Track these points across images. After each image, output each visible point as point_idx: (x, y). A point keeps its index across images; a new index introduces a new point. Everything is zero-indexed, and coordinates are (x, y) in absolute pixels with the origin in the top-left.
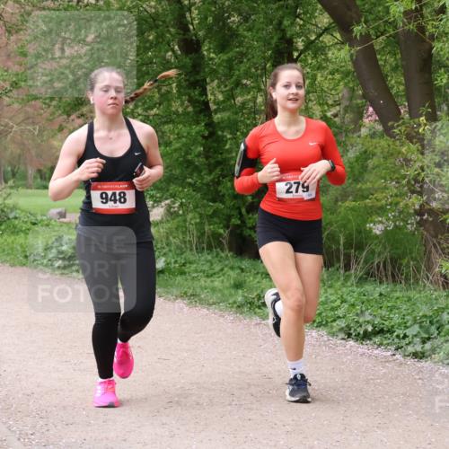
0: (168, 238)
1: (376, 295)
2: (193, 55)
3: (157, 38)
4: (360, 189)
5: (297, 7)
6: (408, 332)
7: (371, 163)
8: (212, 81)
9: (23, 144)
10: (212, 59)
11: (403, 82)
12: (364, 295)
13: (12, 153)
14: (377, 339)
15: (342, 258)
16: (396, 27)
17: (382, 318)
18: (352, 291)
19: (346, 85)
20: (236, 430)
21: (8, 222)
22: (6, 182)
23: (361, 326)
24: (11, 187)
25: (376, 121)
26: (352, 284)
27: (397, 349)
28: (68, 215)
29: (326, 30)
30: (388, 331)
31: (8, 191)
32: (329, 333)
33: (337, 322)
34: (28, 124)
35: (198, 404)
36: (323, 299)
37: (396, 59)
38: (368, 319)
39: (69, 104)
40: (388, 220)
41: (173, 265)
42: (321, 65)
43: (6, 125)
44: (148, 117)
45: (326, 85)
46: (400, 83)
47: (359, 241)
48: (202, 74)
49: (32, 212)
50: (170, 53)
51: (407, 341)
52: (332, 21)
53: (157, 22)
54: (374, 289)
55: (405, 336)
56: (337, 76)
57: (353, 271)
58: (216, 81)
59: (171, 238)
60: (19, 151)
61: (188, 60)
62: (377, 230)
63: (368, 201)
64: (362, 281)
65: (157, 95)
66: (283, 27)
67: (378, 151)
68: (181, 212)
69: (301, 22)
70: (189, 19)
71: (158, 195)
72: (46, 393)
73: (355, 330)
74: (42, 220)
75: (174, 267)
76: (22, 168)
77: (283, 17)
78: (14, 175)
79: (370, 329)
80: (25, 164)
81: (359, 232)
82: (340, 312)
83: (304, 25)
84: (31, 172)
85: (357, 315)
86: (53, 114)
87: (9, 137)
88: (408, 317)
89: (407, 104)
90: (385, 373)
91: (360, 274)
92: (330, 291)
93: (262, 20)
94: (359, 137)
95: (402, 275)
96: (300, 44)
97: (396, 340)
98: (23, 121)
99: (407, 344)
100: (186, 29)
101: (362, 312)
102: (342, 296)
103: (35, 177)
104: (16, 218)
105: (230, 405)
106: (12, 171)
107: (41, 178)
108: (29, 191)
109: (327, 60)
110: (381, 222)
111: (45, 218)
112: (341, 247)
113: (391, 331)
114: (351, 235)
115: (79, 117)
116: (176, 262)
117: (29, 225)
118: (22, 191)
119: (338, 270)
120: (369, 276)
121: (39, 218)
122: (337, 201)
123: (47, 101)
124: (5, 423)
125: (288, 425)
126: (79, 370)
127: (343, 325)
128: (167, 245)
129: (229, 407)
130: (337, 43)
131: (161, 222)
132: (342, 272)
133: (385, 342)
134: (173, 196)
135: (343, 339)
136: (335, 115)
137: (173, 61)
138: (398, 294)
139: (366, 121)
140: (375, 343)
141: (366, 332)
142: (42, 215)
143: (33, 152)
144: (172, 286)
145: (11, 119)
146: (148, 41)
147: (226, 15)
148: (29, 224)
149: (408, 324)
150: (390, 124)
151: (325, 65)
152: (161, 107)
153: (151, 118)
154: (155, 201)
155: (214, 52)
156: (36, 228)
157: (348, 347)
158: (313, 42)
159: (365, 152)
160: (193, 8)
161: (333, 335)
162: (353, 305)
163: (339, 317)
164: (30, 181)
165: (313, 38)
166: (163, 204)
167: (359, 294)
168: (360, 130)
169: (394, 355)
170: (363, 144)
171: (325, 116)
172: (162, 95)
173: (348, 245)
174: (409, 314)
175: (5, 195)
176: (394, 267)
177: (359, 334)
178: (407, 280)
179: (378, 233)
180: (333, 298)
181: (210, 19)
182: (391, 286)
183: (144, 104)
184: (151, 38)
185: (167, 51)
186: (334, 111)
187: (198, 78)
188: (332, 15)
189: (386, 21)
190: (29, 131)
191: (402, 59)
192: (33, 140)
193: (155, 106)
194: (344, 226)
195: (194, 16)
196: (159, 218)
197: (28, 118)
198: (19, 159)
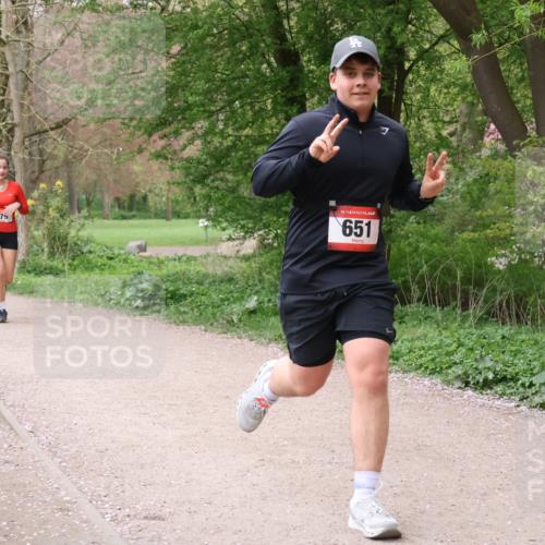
0: (260, 274)
1: (499, 338)
2: (291, 68)
3: (250, 48)
4: (481, 218)
5: (409, 12)
6: (535, 380)
7: (492, 187)
8: (313, 96)
9: (101, 169)
10: (312, 72)
11: (530, 95)
12: (485, 338)
13: (87, 179)
14: (499, 388)
15: (459, 296)
16: (521, 34)
17: (505, 364)
18: (469, 333)
19: (464, 99)
20: (337, 492)
21: (82, 257)
22: (79, 212)
23: (480, 373)
24: (86, 218)
25: (498, 140)
26: (471, 326)
27: (521, 400)
28: (148, 248)
29: (442, 38)
30: (512, 379)
31: (82, 221)
32: (444, 382)
33: (453, 369)
34: (105, 147)
35: (293, 462)
36: (437, 342)
37: (522, 70)
38: (489, 365)
39: (151, 124)
40: (512, 252)
41: (266, 305)
42: (435, 76)
43: (81, 148)
44: (240, 137)
45: (441, 100)
46: (526, 97)
47: (478, 277)
48: (300, 89)
49: (109, 245)
50: (265, 66)
51: (533, 390)
52: (448, 27)
53: (251, 31)
54: (495, 332)
55: (531, 385)
56: (454, 90)
57: (471, 311)
58: (317, 97)
59: (264, 274)
60: (94, 177)
61: (284, 73)
62: (500, 264)
63: (489, 231)
64: (481, 322)
65: (250, 113)
66: (392, 34)
67: (502, 173)
68: (276, 244)
69: (414, 29)
70: (286, 27)
71: (250, 225)
72: (122, 449)
73: (474, 378)
74: (119, 254)
75: (268, 307)
76: (98, 196)
77: (392, 24)
78: (89, 203)
79: (491, 376)
80: (102, 192)
81: (480, 266)
82: (456, 358)
83: (417, 32)
84: (108, 200)
85: (476, 360)
86: (132, 134)
87: (84, 162)
88: (535, 363)
89: (533, 120)
90: (508, 427)
91: (479, 314)
92: (445, 333)
93: (368, 26)
94: (479, 157)
95: (528, 314)
96: (412, 54)
97: (521, 389)
98: (100, 143)
99: (533, 394)
100: (283, 38)
101: (481, 357)
102: (458, 339)
103: (112, 207)
104: (90, 252)
105: (330, 463)
106: (88, 200)
107: (119, 207)
108: (106, 221)
109: (442, 71)
110: (504, 255)
111: (122, 252)
112: (458, 283)
113: (514, 379)
114: (469, 269)
115: (161, 138)
116: (269, 301)
117: (105, 260)
118: (98, 221)
119: (454, 309)
120: (490, 315)
121: (116, 252)
122: (453, 231)
123: (126, 121)
124: (76, 483)
125: (397, 486)
126: (159, 424)
127: (460, 372)
128: (260, 281)
129: (329, 466)
130: (455, 52)
131: (254, 256)
132: (459, 311)
133: (508, 392)
134: (266, 226)
135: (460, 388)
136: (451, 135)
137: (268, 74)
138: (523, 337)
139: (487, 140)
140: (496, 393)
141: (486, 380)
142: (120, 249)
143: (111, 178)
144: (265, 328)
145: (87, 141)
146: (241, 52)
147: (328, 22)
148: (105, 258)
149: (535, 372)
150: (515, 143)
151: (439, 77)
152: (255, 126)
153: (243, 138)
154: (246, 232)
155: (315, 64)
156: (112, 263)
157: (465, 397)
158: (427, 51)
159: (487, 175)
160: (291, 14)
161: (448, 383)
162: (472, 349)
163: (455, 363)
164: (107, 211)
165: (427, 46)
166: (256, 235)
167: (479, 336)
168: (480, 151)
169: (518, 406)
170: (484, 167)
171: (440, 134)
172: (255, 113)
173: (466, 280)
174: (535, 359)
175: (78, 227)
176: (518, 306)
177: (478, 382)
178: (534, 320)
179: (501, 267)
180: (448, 341)
181: (311, 27)
182: (516, 327)
183: (235, 123)
184: (244, 48)
185: (262, 64)
186: (451, 128)
187: (296, 93)
188: (448, 20)
189: (511, 27)
190: (107, 154)
191: (529, 69)
192: (111, 165)
193: (247, 125)
194: (462, 259)
195: (292, 23)
196: (252, 251)
197: (106, 140)
198: (95, 186)
